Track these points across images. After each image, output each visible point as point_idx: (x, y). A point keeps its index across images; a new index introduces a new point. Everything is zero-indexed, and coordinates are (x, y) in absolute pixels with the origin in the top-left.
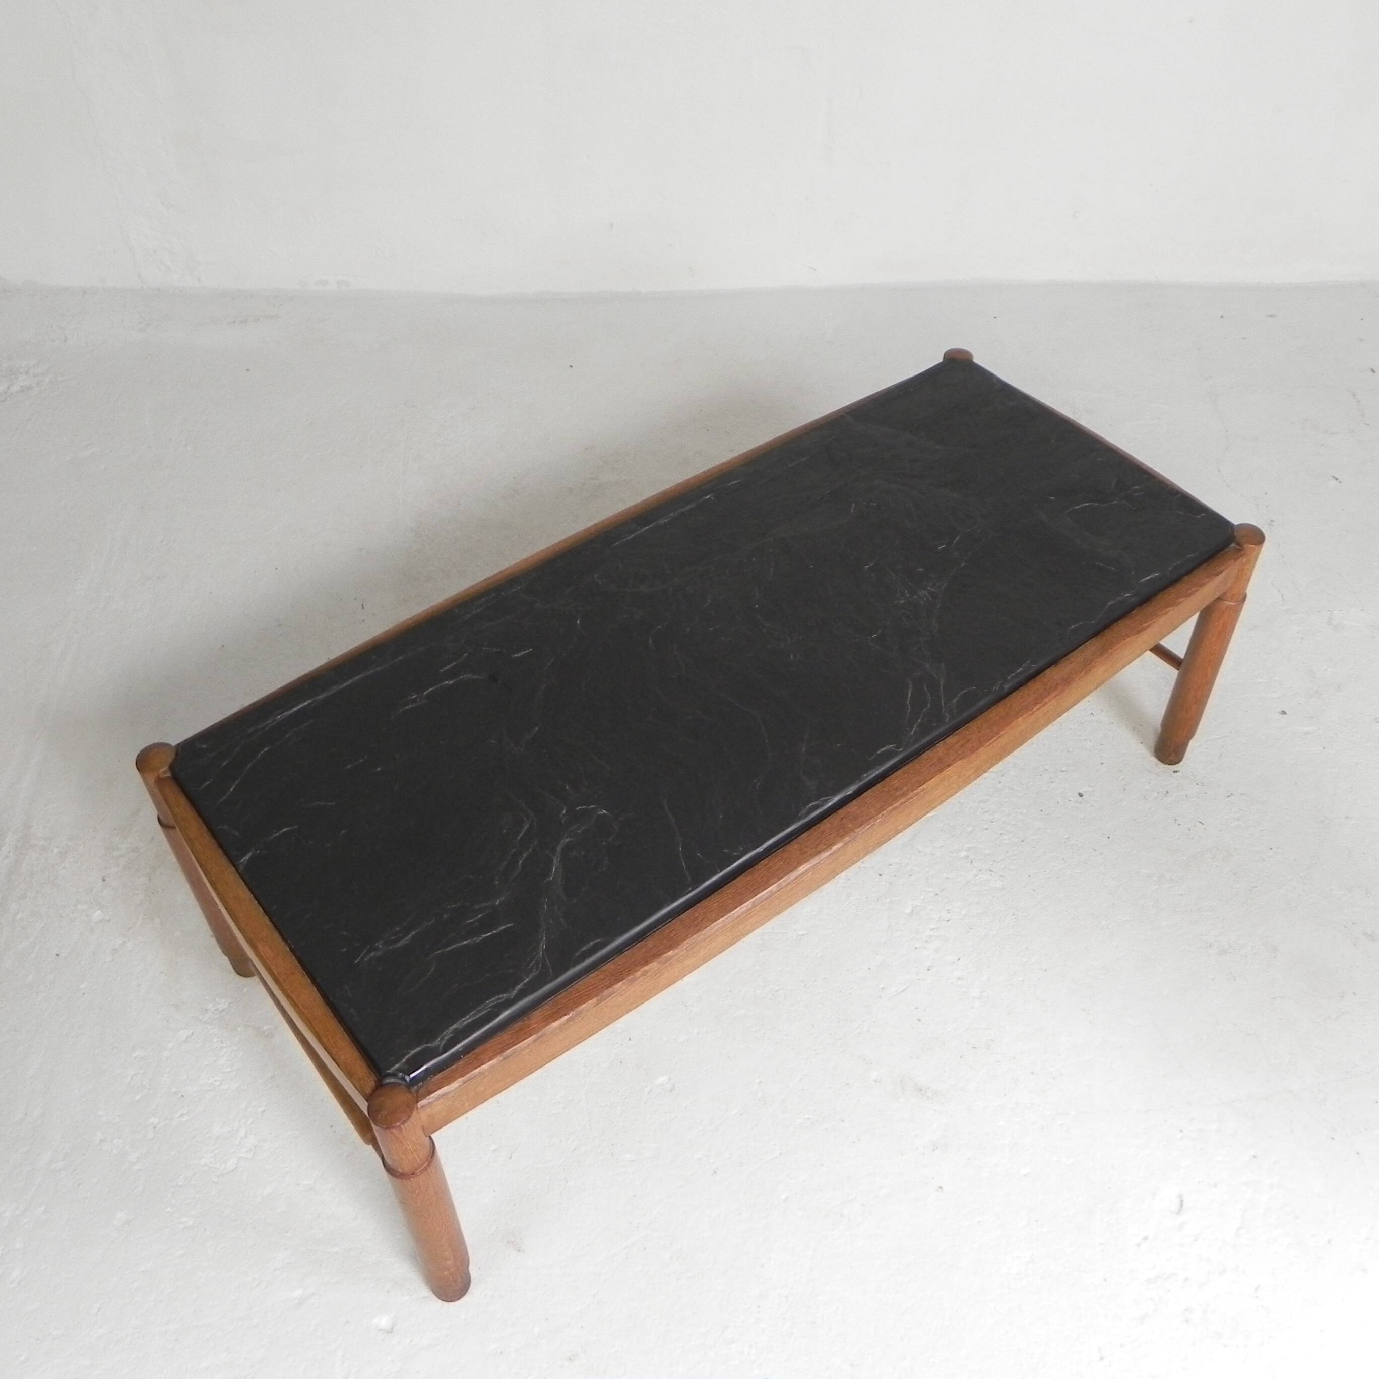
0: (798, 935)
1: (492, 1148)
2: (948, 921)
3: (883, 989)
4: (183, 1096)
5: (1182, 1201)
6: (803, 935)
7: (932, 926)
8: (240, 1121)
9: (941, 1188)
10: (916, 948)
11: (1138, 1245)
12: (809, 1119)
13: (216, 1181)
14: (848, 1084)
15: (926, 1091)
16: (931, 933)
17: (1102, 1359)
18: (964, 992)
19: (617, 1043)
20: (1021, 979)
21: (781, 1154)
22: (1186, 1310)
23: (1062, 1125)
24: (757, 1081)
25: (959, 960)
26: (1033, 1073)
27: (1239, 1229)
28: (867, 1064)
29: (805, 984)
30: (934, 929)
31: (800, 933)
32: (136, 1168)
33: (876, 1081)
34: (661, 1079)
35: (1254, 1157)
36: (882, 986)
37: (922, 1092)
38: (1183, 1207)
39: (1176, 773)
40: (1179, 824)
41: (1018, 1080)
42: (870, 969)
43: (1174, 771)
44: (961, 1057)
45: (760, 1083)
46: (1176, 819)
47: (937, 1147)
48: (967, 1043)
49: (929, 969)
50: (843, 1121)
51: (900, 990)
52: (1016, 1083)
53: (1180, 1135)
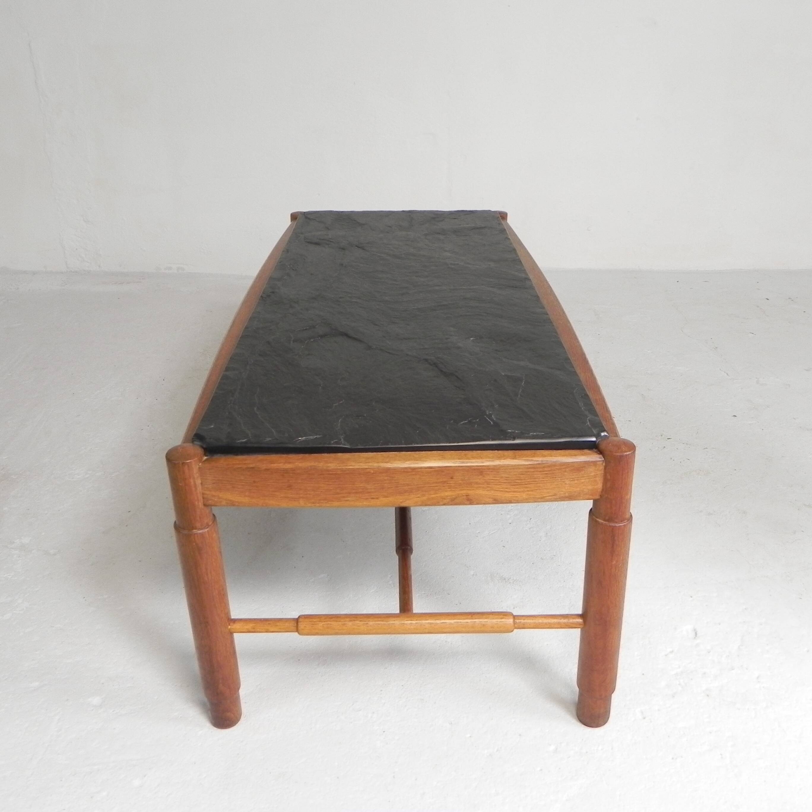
3: (479, 533)
11: (666, 656)
14: (453, 577)
15: (508, 580)
16: (512, 508)
18: (535, 534)
22: (706, 690)
27: (740, 646)
28: (467, 567)
30: (514, 506)
33: (473, 575)
35: (746, 609)
36: (478, 531)
37: (506, 580)
38: (697, 635)
39: (669, 439)
40: (674, 460)
41: (573, 574)
42: (470, 524)
43: (668, 439)
44: (533, 564)
45: (392, 576)
46: (671, 458)
47: (516, 607)
48: (537, 557)
49: (510, 524)
50: (449, 594)
51: (491, 533)
52: (572, 575)
53: (691, 599)
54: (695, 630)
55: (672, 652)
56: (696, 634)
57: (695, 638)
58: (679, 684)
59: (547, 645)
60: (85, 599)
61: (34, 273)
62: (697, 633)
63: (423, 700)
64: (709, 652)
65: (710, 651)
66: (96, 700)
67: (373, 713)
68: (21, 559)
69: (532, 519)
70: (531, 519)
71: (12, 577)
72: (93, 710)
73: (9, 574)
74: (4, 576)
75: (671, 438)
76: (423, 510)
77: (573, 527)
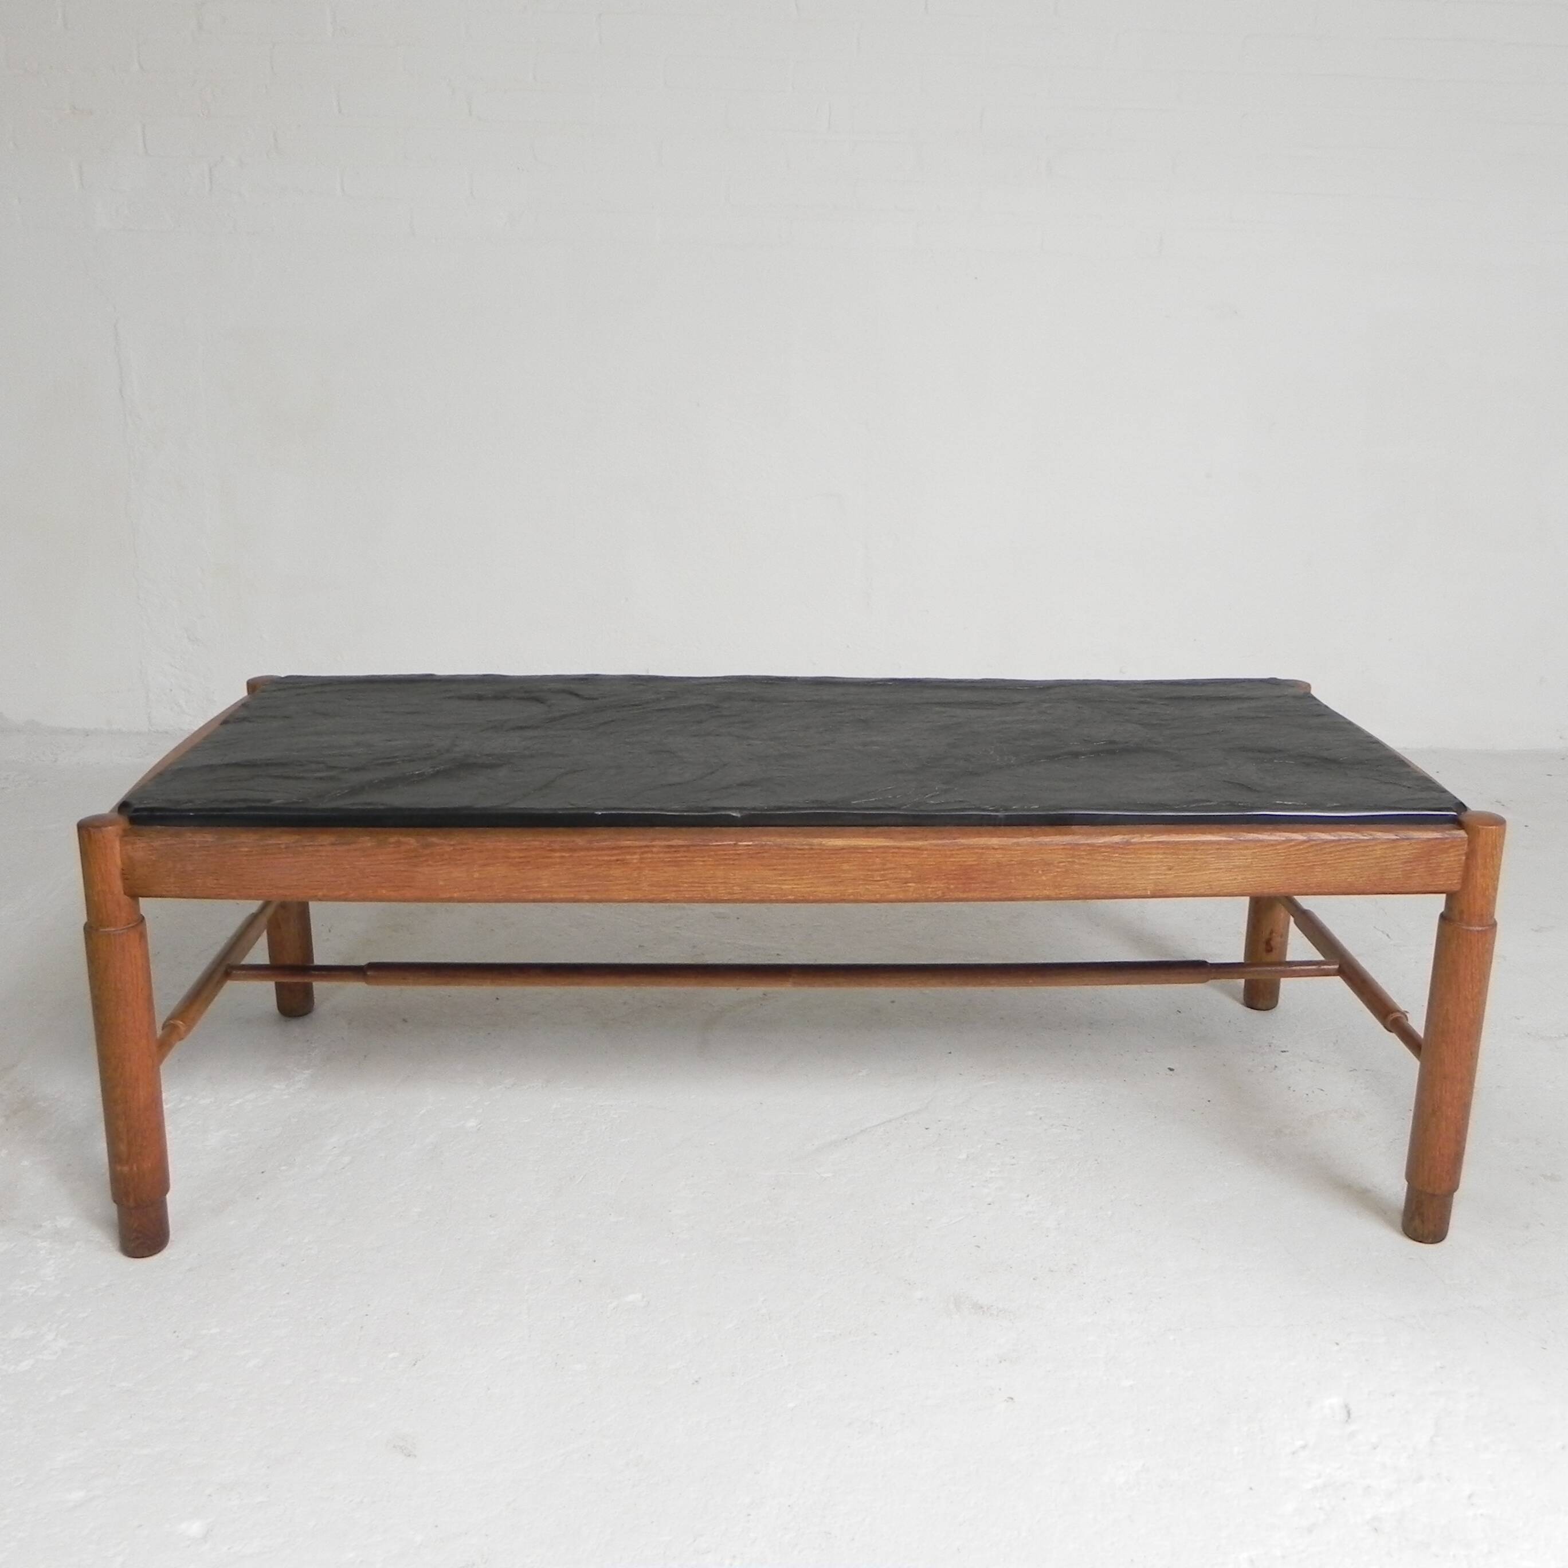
0: (823, 1174)
1: (391, 1356)
2: (1013, 1165)
3: (930, 1220)
5: (1348, 1411)
6: (828, 1177)
7: (993, 1170)
8: (51, 1325)
9: (1012, 1399)
10: (973, 1187)
11: (1293, 1454)
12: (829, 1334)
14: (883, 1302)
15: (988, 1308)
16: (993, 1175)
18: (1037, 1224)
19: (576, 1265)
21: (790, 1365)
22: (1373, 1519)
23: (1175, 1340)
26: (1131, 1293)
27: (1433, 1436)
28: (910, 1284)
29: (829, 1216)
30: (995, 1172)
31: (825, 1175)
33: (921, 1299)
35: (1442, 1368)
36: (929, 1218)
37: (983, 1309)
38: (1351, 1416)
39: (1284, 1053)
40: (1294, 1091)
41: (1111, 1300)
42: (913, 1204)
43: (1282, 1052)
44: (1034, 1279)
45: (765, 1300)
46: (1290, 1087)
47: (1005, 1360)
48: (1042, 1267)
49: (990, 1204)
50: (875, 1335)
51: (953, 1222)
52: (1109, 1302)
53: (1336, 1348)
54: (1346, 1406)
55: (1304, 1447)
56: (1349, 1413)
57: (1347, 1421)
58: (1320, 1508)
59: (1066, 1431)
60: (175, 1335)
61: (87, 734)
62: (1351, 1412)
63: (830, 1534)
64: (1375, 1448)
65: (1378, 1446)
66: (195, 1528)
68: (54, 1256)
69: (1030, 1197)
70: (1028, 1196)
71: (35, 1292)
72: (189, 1546)
73: (30, 1286)
74: (22, 1289)
75: (1288, 1051)
76: (822, 1177)
77: (1109, 1213)
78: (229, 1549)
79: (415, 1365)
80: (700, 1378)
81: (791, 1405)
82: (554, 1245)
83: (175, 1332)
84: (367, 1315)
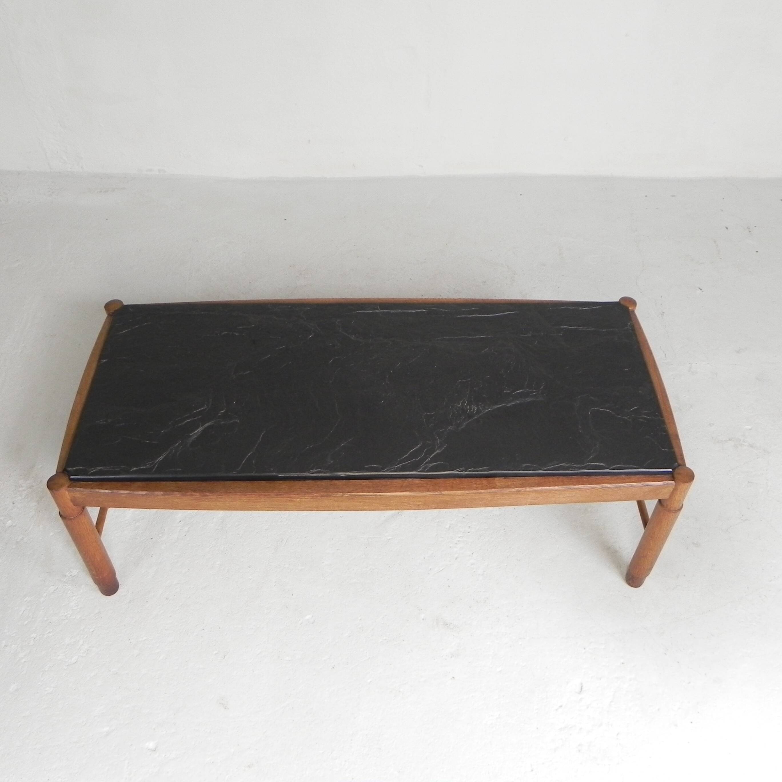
0: (387, 539)
1: (215, 653)
2: (468, 532)
3: (431, 569)
4: (50, 622)
5: (582, 687)
6: (390, 539)
7: (460, 535)
8: (80, 636)
9: (454, 678)
10: (450, 547)
11: (557, 710)
12: (385, 639)
13: (66, 668)
14: (408, 621)
15: (450, 625)
17: (532, 771)
18: (474, 571)
19: (285, 597)
20: (506, 565)
21: (369, 658)
22: (579, 745)
23: (521, 644)
24: (360, 618)
25: (473, 554)
26: (508, 616)
27: (611, 702)
28: (419, 610)
29: (389, 566)
30: (460, 537)
31: (388, 538)
32: (24, 660)
33: (423, 619)
34: (308, 617)
35: (623, 663)
36: (430, 568)
37: (447, 625)
38: (583, 690)
41: (499, 620)
42: (424, 558)
44: (470, 607)
47: (453, 656)
48: (474, 599)
49: (456, 559)
51: (440, 570)
53: (584, 651)
54: (582, 684)
55: (561, 706)
56: (582, 689)
57: (580, 692)
58: (561, 739)
60: (130, 641)
63: (381, 749)
65: (589, 707)
66: (152, 745)
67: (346, 761)
68: (74, 594)
72: (150, 754)
74: (65, 614)
78: (165, 756)
79: (224, 658)
80: (334, 665)
81: (369, 681)
82: (275, 585)
83: (129, 640)
84: (203, 629)
